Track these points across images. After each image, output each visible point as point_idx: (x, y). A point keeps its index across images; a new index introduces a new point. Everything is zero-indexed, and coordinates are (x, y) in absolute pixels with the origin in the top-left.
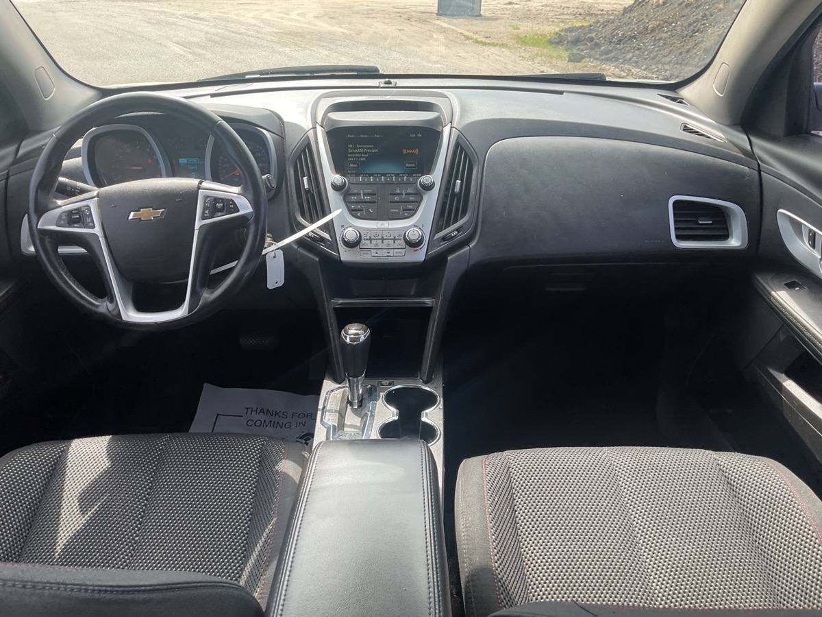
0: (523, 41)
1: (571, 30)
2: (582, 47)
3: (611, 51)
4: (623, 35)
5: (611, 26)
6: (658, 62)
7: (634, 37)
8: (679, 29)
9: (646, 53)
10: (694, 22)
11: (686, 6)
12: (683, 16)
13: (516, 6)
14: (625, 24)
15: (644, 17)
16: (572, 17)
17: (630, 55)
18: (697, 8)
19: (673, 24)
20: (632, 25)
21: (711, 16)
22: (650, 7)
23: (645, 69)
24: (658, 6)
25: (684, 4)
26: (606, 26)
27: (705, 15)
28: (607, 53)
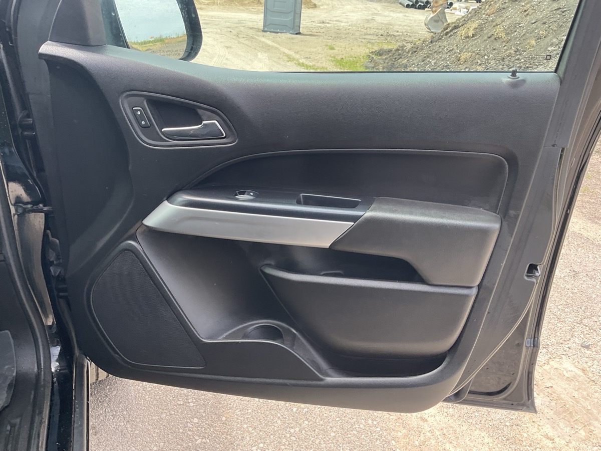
0: (340, 63)
4: (435, 63)
7: (447, 67)
10: (508, 56)
11: (495, 39)
12: (495, 49)
13: (328, 25)
14: (435, 52)
15: (455, 48)
16: (376, 38)
18: (507, 42)
19: (486, 57)
20: (443, 54)
22: (459, 37)
24: (467, 37)
25: (493, 38)
26: (415, 52)
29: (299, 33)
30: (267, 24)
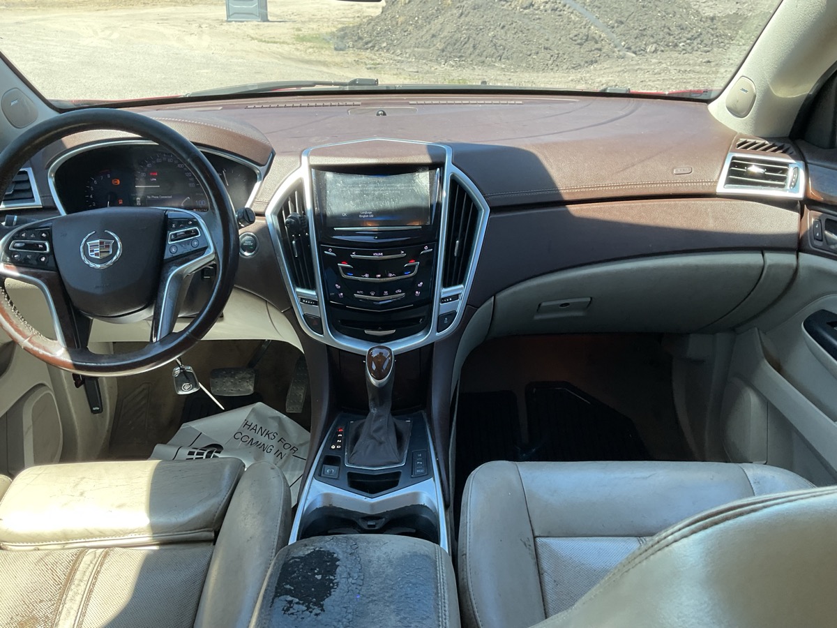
0: (302, 39)
1: (343, 29)
2: (349, 40)
3: (370, 42)
4: (380, 29)
5: (373, 23)
6: (402, 47)
7: (389, 30)
8: (420, 22)
9: (395, 41)
10: (431, 15)
12: (423, 11)
14: (382, 20)
15: (396, 14)
17: (385, 45)
19: (416, 19)
20: (387, 21)
21: (443, 10)
22: (399, 5)
23: (393, 53)
24: (405, 4)
26: (369, 23)
27: (438, 9)
28: (367, 43)
29: (268, 21)
30: (231, 14)
